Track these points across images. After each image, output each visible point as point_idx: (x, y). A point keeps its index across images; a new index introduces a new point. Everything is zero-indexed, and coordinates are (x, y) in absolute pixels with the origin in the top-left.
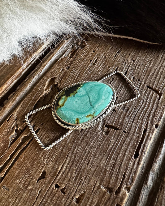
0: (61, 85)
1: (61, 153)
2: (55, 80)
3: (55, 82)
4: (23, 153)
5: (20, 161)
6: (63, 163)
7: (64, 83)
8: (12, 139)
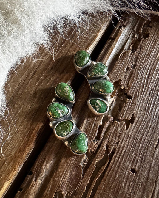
0: (129, 89)
1: (147, 179)
2: (121, 84)
3: (121, 86)
4: (102, 182)
5: (99, 193)
6: (152, 192)
7: (133, 87)
8: (84, 164)
